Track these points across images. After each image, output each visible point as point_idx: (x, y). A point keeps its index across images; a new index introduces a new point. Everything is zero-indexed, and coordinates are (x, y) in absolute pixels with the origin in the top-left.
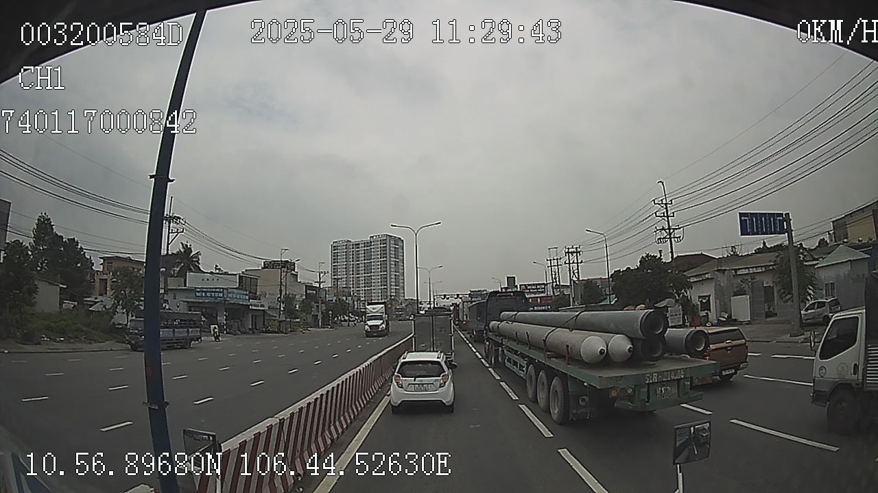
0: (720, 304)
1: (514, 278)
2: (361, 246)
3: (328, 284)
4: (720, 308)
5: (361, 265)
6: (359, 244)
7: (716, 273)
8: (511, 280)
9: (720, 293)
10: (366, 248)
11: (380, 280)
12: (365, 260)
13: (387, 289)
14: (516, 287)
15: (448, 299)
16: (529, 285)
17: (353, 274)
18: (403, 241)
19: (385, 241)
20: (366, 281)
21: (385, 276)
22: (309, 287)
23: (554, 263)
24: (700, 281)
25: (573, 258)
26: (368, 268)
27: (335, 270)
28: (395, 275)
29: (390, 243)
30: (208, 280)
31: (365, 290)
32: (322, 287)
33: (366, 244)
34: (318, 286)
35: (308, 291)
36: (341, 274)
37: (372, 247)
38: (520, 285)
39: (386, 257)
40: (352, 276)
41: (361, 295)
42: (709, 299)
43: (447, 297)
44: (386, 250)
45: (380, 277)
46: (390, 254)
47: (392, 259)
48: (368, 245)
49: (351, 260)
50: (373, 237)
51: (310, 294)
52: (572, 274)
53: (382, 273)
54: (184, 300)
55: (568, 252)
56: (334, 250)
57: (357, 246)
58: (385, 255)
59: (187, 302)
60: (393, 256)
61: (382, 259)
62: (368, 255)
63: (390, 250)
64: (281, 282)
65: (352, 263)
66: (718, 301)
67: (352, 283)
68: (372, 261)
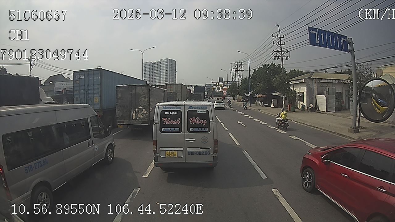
0: (309, 99)
1: (223, 78)
4: (309, 101)
5: (156, 73)
6: (155, 63)
7: (308, 79)
8: (221, 80)
9: (310, 92)
10: (158, 65)
12: (158, 70)
14: (223, 82)
18: (175, 61)
19: (167, 62)
20: (159, 80)
21: (167, 78)
24: (298, 83)
26: (159, 74)
28: (172, 77)
29: (169, 63)
31: (158, 84)
36: (148, 77)
37: (161, 64)
39: (167, 69)
40: (152, 78)
42: (303, 94)
44: (167, 66)
45: (165, 78)
46: (169, 67)
47: (170, 70)
48: (159, 63)
49: (152, 71)
50: (161, 60)
53: (166, 76)
55: (237, 65)
56: (144, 66)
58: (167, 68)
60: (171, 68)
62: (159, 68)
63: (169, 66)
66: (308, 96)
67: (152, 81)
68: (161, 71)
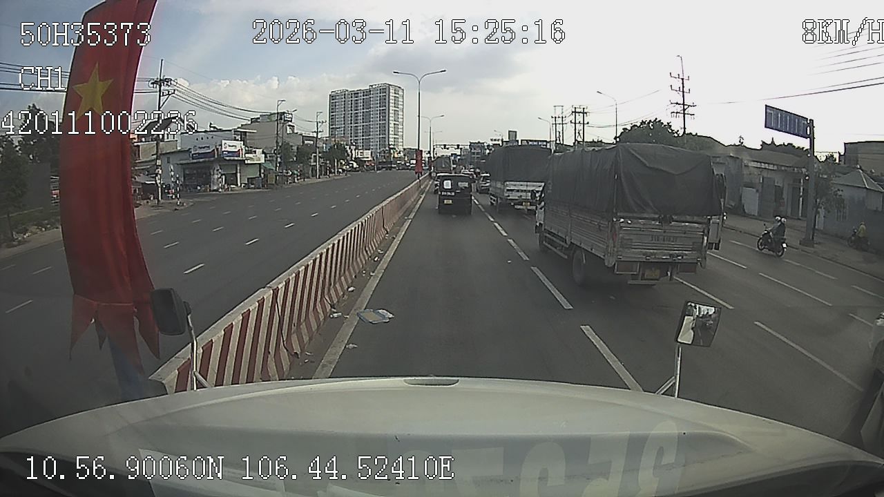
1: (516, 132)
2: (359, 95)
3: (325, 134)
5: (359, 114)
6: (357, 92)
7: (728, 159)
8: (512, 134)
10: (365, 97)
11: (378, 129)
12: (363, 109)
13: (385, 138)
14: (518, 141)
15: (448, 149)
16: (531, 141)
17: (351, 123)
18: (403, 90)
19: (384, 90)
20: (365, 130)
21: (384, 125)
22: (305, 138)
23: (558, 121)
25: (579, 118)
26: (366, 117)
27: (332, 118)
28: (395, 124)
29: (390, 92)
30: (202, 139)
31: (363, 139)
32: (319, 137)
33: (365, 93)
34: (315, 136)
35: (306, 142)
36: (339, 123)
37: (371, 96)
38: (522, 140)
39: (386, 107)
40: (350, 125)
41: (359, 144)
43: (447, 147)
44: (385, 99)
45: (378, 126)
46: (390, 102)
47: (392, 108)
48: (368, 94)
49: (350, 109)
50: (372, 86)
51: (307, 145)
52: (577, 134)
53: (381, 122)
54: (179, 163)
55: (575, 112)
56: (333, 100)
57: (356, 95)
58: (384, 104)
59: (181, 164)
60: (393, 105)
61: (381, 108)
62: (367, 104)
63: (390, 99)
64: (277, 134)
65: (350, 112)
67: (350, 132)
68: (372, 109)
